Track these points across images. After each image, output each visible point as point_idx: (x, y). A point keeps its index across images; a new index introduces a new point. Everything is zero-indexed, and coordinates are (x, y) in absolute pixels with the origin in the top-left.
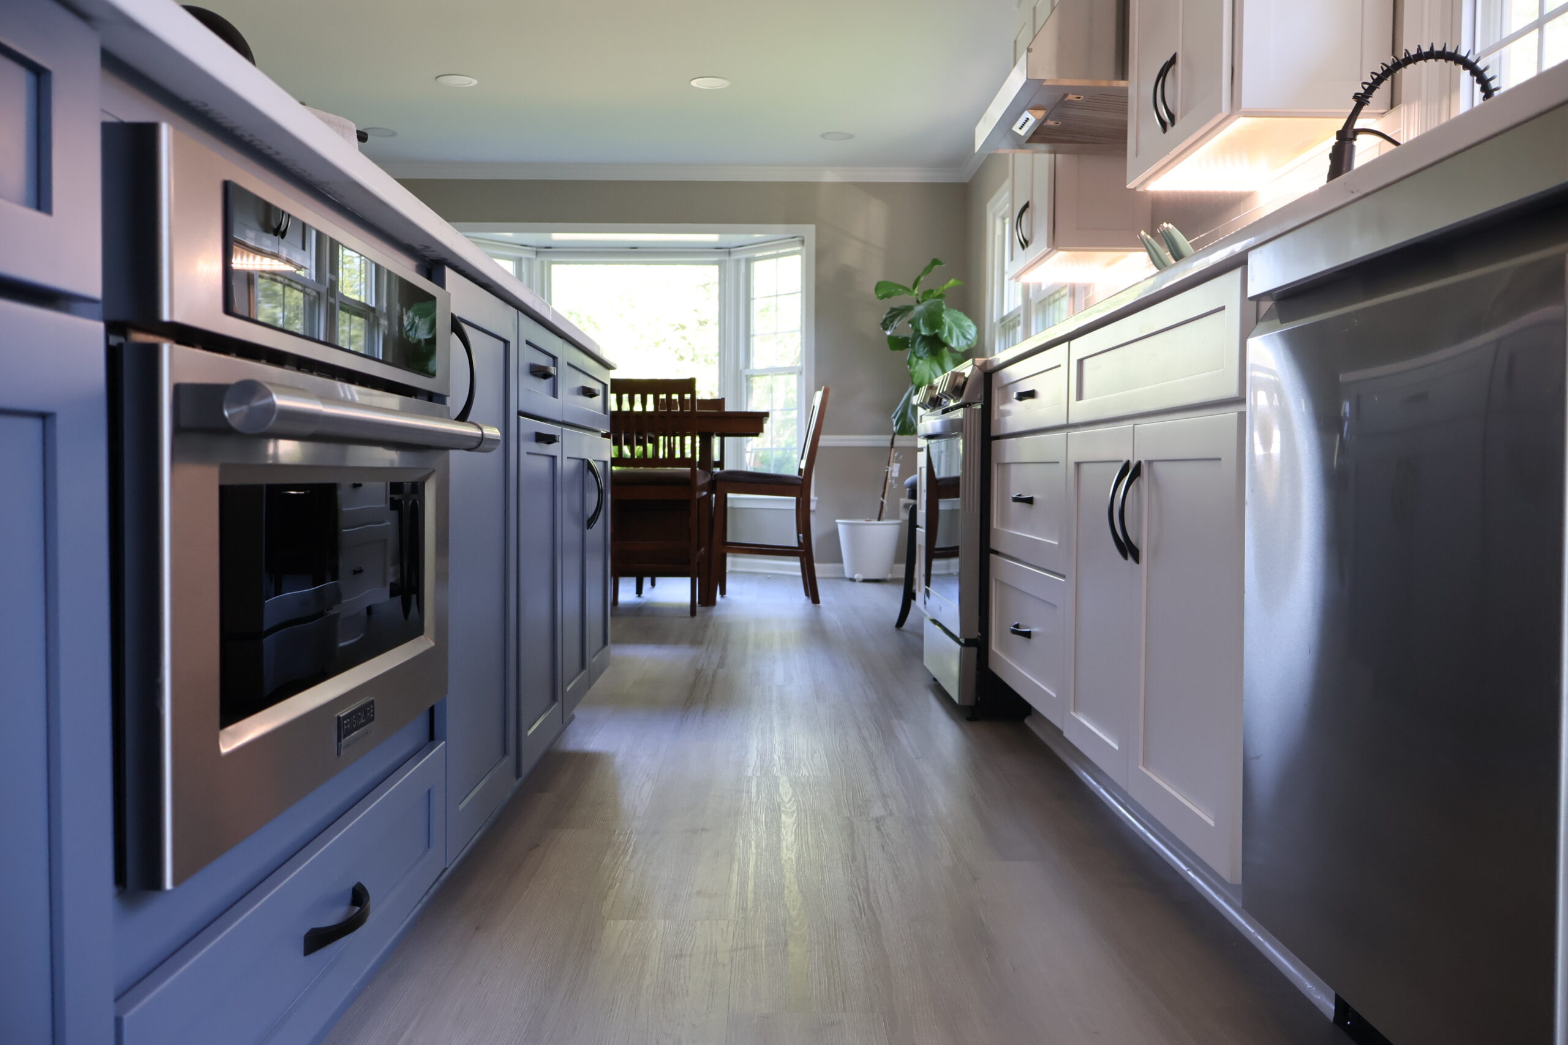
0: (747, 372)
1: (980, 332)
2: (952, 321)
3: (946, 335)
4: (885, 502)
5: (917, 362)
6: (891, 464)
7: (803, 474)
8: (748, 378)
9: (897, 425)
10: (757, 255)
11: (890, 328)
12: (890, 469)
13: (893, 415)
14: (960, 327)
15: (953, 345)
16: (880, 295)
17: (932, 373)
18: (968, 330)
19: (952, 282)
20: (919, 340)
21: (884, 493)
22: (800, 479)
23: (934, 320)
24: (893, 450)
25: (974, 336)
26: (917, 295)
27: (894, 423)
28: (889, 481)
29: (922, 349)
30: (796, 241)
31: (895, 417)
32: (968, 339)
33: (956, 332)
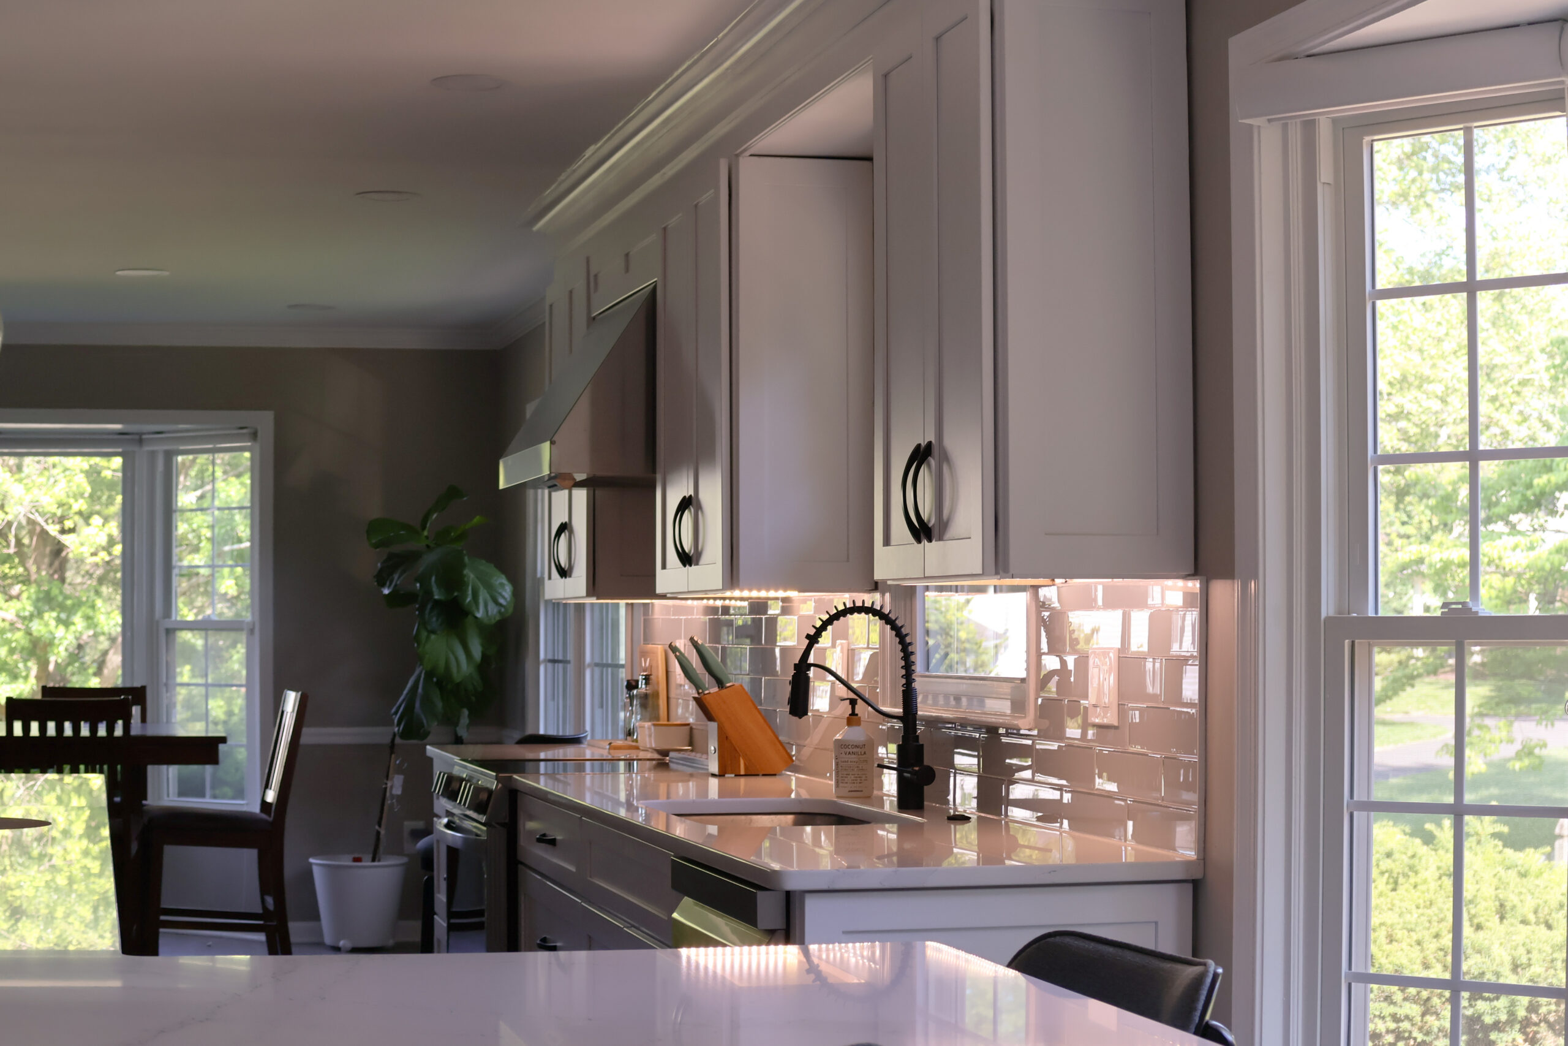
0: (167, 624)
1: (518, 593)
2: (477, 578)
3: (469, 599)
4: (383, 832)
5: (428, 638)
6: (390, 775)
7: (272, 815)
8: (170, 632)
9: (399, 724)
10: (182, 448)
11: (388, 583)
12: (389, 785)
13: (393, 710)
14: (489, 587)
15: (480, 614)
16: (374, 541)
17: (451, 656)
18: (500, 591)
19: (477, 520)
20: (429, 606)
21: (381, 818)
22: (266, 821)
23: (453, 580)
24: (393, 756)
25: (508, 599)
26: (427, 537)
27: (396, 721)
28: (388, 802)
29: (434, 619)
30: (244, 434)
31: (396, 713)
32: (501, 605)
33: (483, 595)
